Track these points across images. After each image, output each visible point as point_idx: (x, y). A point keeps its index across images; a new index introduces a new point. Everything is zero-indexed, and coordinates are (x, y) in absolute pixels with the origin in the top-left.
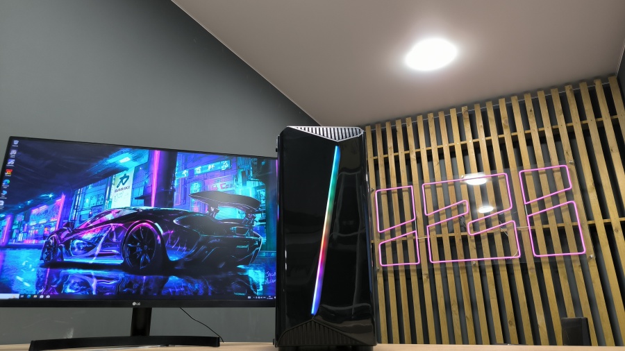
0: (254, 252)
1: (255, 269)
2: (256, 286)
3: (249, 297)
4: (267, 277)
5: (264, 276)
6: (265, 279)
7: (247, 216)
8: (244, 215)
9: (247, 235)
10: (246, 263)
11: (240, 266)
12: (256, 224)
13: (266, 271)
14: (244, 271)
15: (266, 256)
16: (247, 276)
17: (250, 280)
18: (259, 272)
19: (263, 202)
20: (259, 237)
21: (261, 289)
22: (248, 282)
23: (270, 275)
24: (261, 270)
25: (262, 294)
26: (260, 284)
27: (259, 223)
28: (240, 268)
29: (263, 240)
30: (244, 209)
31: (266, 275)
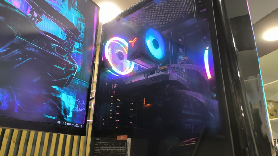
0: (69, 77)
1: (68, 94)
2: (66, 112)
3: (59, 122)
4: (77, 105)
5: (74, 103)
6: (75, 106)
7: (67, 39)
8: (65, 38)
9: (65, 58)
10: (61, 85)
11: (54, 87)
12: (74, 51)
13: (77, 99)
14: (58, 93)
15: (78, 84)
16: (59, 100)
17: (62, 104)
18: (71, 97)
19: (82, 34)
20: (75, 63)
21: (71, 115)
22: (60, 105)
23: (79, 103)
24: (73, 96)
25: (71, 120)
26: (71, 110)
27: (77, 51)
28: (55, 89)
29: (78, 68)
30: (66, 31)
31: (77, 102)
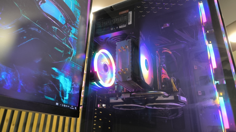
0: (66, 60)
1: (65, 76)
2: (63, 94)
3: (57, 104)
4: (73, 88)
6: (71, 88)
7: (66, 24)
8: (64, 22)
9: (64, 42)
12: (71, 35)
13: (72, 82)
14: (57, 75)
15: (74, 68)
16: (58, 81)
17: (61, 86)
18: (68, 80)
19: (78, 20)
20: (71, 48)
21: (67, 98)
22: (58, 87)
23: (74, 86)
25: (67, 102)
26: (67, 92)
27: (74, 36)
28: (54, 71)
30: (65, 16)
